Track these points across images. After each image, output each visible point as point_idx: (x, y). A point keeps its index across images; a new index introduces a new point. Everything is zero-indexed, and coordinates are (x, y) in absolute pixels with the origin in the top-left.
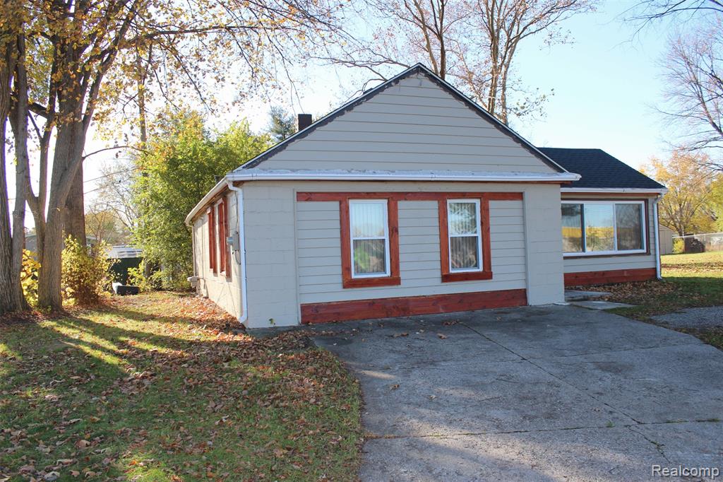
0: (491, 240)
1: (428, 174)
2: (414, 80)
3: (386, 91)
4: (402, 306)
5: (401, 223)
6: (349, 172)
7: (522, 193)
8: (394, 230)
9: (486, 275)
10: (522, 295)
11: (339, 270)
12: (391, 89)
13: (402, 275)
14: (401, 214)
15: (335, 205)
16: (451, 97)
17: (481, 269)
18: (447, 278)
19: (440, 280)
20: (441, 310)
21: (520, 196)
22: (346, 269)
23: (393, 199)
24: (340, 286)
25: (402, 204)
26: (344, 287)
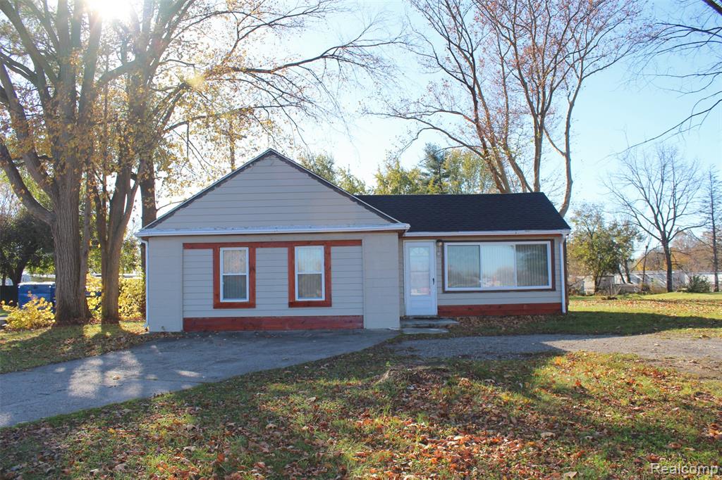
0: (332, 276)
1: (273, 229)
2: (267, 161)
3: (246, 171)
4: (256, 323)
5: (258, 264)
6: (215, 229)
7: (361, 240)
8: (252, 269)
9: (327, 303)
10: (360, 319)
11: (211, 296)
12: (249, 169)
13: (257, 301)
14: (258, 257)
15: (210, 252)
16: (297, 170)
17: (323, 299)
18: (293, 304)
19: (288, 306)
20: (287, 328)
21: (359, 243)
22: (217, 295)
23: (253, 246)
24: (212, 307)
25: (259, 250)
26: (214, 308)
